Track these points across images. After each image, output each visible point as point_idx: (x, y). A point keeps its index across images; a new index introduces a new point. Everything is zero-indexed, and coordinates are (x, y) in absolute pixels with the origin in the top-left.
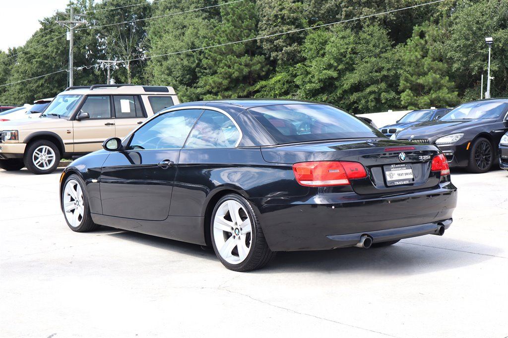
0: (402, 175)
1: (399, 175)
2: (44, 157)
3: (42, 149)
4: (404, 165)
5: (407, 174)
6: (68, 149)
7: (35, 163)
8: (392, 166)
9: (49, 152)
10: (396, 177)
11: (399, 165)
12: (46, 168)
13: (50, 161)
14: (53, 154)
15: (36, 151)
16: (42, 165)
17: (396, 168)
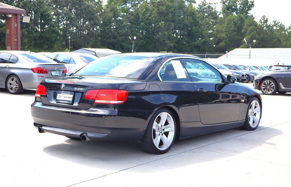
0: (66, 97)
1: (64, 97)
4: (69, 92)
5: (69, 98)
8: (62, 91)
10: (62, 98)
11: (66, 92)
17: (64, 93)
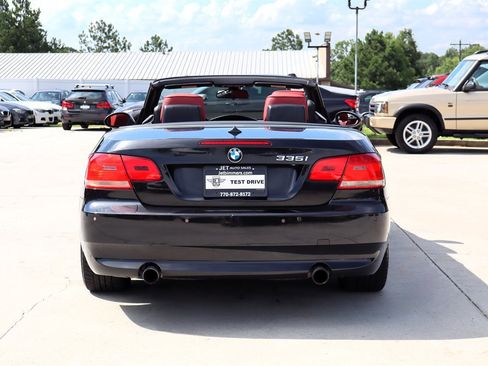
0: (240, 182)
1: (234, 182)
2: (417, 135)
3: (416, 124)
5: (252, 182)
6: (448, 125)
7: (406, 141)
9: (425, 129)
10: (225, 185)
11: (237, 168)
12: (420, 147)
13: (425, 140)
14: (430, 131)
15: (408, 126)
16: (414, 143)
17: (231, 171)
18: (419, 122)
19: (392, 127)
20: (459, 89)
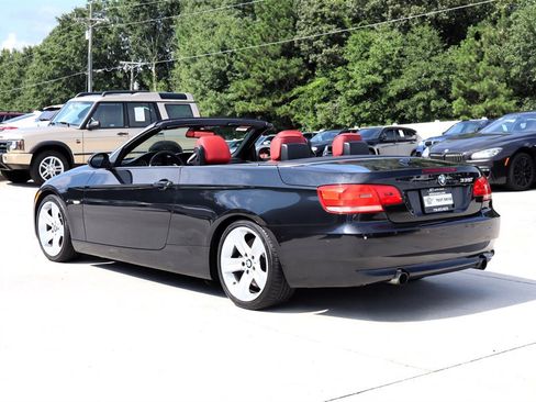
0: (441, 200)
1: (438, 200)
2: (51, 169)
3: (50, 160)
4: (443, 189)
5: (446, 199)
6: (77, 160)
7: (42, 175)
8: (431, 190)
10: (434, 203)
11: (438, 189)
14: (62, 166)
15: (43, 162)
17: (435, 192)
18: (52, 158)
19: (29, 163)
20: (83, 127)
